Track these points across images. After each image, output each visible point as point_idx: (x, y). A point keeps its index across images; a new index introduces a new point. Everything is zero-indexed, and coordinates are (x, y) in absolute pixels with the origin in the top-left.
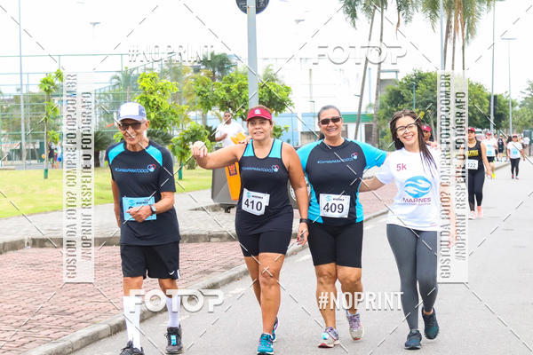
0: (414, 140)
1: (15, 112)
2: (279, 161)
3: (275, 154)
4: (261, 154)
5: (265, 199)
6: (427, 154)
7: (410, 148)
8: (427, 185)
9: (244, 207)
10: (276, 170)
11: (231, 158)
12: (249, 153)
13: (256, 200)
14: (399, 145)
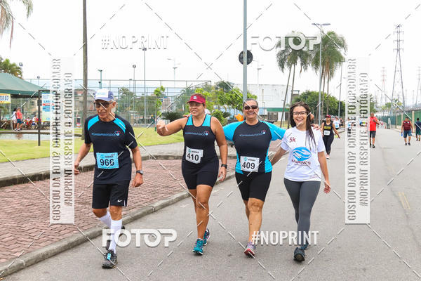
0: (303, 122)
1: (142, 104)
2: (209, 129)
3: (207, 124)
4: (197, 124)
5: (200, 153)
6: (310, 133)
7: (300, 128)
8: (308, 153)
9: (187, 158)
10: (207, 134)
11: (178, 127)
12: (190, 123)
13: (195, 154)
14: (293, 124)
